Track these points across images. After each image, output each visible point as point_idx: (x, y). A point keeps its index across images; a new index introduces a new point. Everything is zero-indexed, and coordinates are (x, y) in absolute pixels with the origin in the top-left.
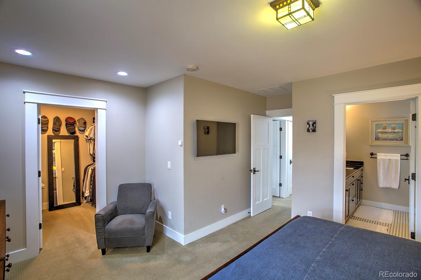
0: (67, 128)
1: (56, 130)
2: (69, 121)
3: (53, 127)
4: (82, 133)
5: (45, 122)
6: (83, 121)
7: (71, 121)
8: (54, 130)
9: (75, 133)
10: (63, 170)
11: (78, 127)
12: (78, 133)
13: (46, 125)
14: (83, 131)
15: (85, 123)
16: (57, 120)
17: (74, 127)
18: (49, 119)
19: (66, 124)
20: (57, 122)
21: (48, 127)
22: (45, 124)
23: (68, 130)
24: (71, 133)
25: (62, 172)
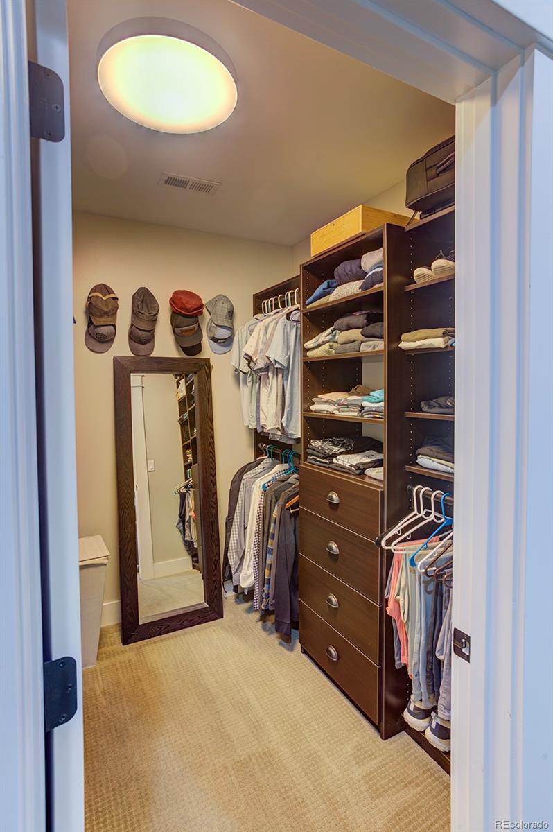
0: (174, 332)
1: (141, 337)
2: (185, 302)
3: (132, 325)
4: (222, 349)
5: (107, 306)
6: (227, 306)
7: (191, 304)
8: (132, 337)
9: (198, 348)
10: (151, 467)
11: (209, 330)
12: (208, 350)
13: (110, 319)
14: (227, 342)
15: (231, 314)
16: (144, 300)
17: (199, 326)
18: (117, 295)
19: (175, 314)
20: (145, 308)
21: (114, 326)
22: (106, 313)
23: (178, 338)
24: (186, 350)
25: (148, 472)
